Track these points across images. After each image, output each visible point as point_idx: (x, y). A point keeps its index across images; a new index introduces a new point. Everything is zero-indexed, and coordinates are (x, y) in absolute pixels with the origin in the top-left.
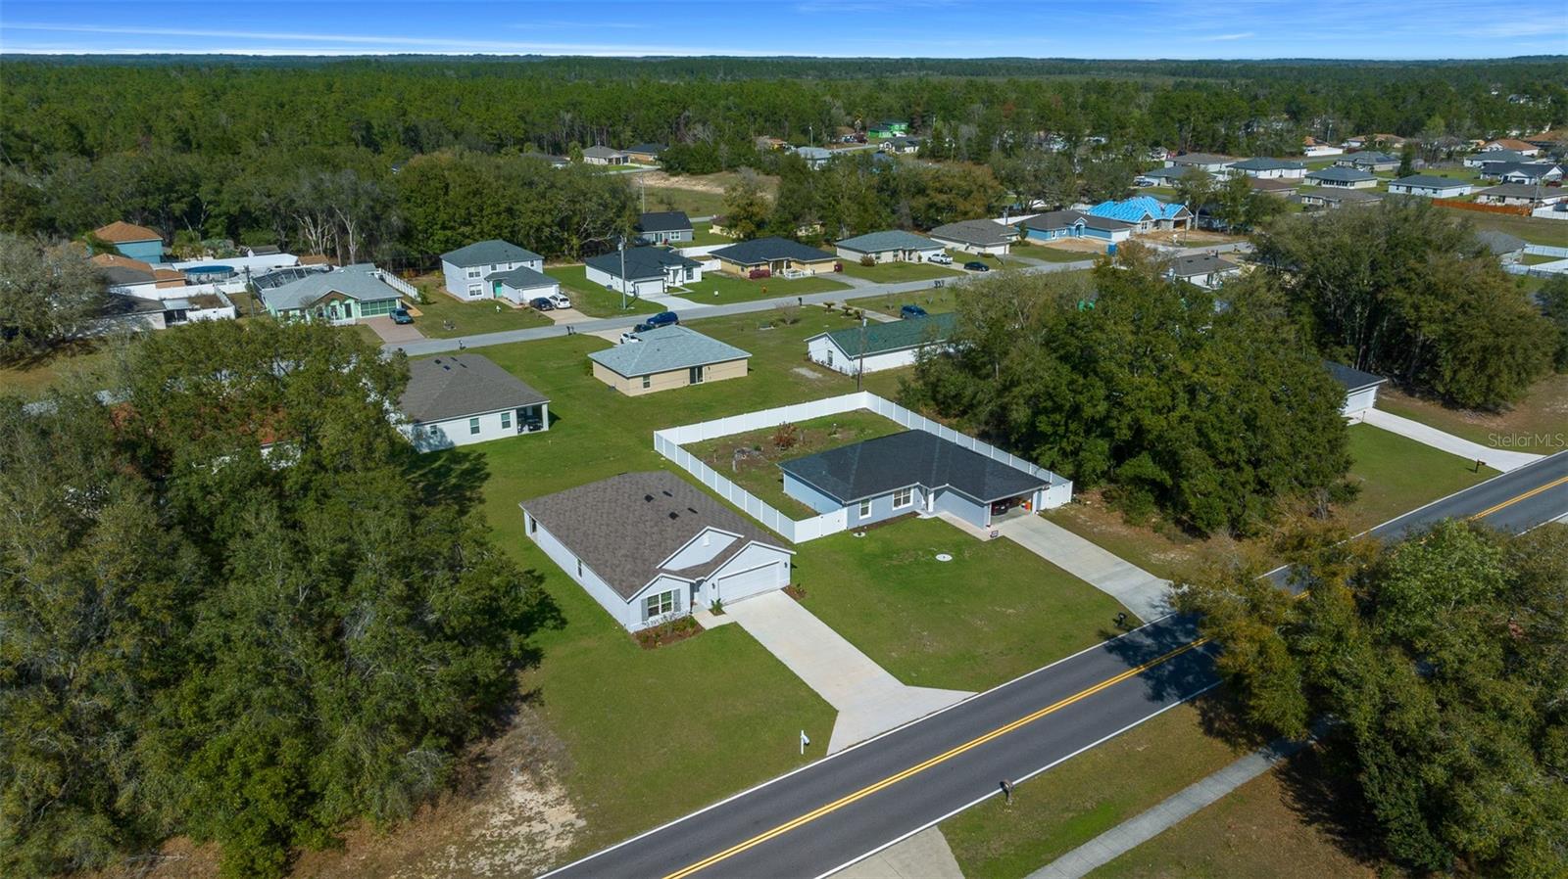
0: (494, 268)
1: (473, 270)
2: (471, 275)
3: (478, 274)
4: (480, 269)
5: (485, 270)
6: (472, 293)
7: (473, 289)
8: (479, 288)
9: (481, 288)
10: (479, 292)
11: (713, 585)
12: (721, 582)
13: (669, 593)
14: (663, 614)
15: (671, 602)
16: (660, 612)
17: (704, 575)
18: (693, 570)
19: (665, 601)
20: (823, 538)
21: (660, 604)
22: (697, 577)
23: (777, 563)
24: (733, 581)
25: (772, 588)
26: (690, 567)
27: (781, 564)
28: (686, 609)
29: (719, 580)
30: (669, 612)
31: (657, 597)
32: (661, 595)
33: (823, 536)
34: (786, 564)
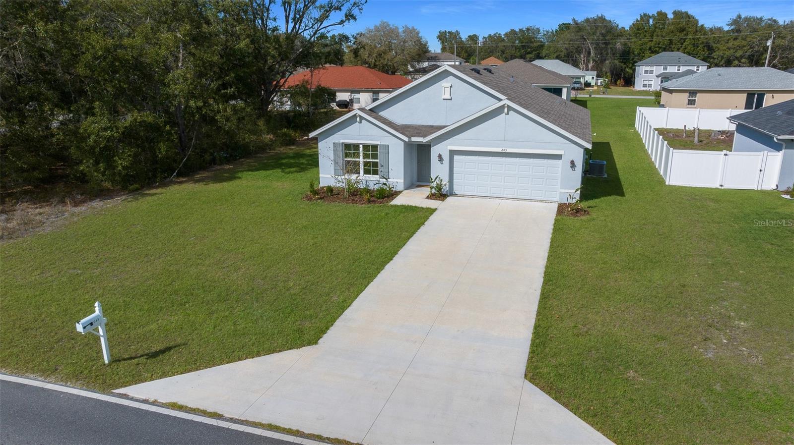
0: (665, 69)
1: (648, 68)
2: (646, 72)
3: (652, 72)
4: (654, 68)
5: (660, 70)
6: (645, 86)
7: (646, 82)
8: (650, 82)
9: (652, 83)
10: (650, 86)
11: (440, 156)
12: (456, 157)
13: (375, 147)
14: (365, 175)
15: (378, 162)
16: (362, 172)
17: (424, 136)
18: (418, 129)
19: (369, 158)
20: (721, 189)
21: (361, 160)
22: (414, 136)
23: (559, 157)
24: (479, 163)
25: (547, 199)
26: (419, 126)
27: (566, 161)
28: (398, 181)
29: (453, 153)
30: (374, 176)
31: (356, 147)
32: (363, 146)
33: (722, 188)
34: (572, 163)
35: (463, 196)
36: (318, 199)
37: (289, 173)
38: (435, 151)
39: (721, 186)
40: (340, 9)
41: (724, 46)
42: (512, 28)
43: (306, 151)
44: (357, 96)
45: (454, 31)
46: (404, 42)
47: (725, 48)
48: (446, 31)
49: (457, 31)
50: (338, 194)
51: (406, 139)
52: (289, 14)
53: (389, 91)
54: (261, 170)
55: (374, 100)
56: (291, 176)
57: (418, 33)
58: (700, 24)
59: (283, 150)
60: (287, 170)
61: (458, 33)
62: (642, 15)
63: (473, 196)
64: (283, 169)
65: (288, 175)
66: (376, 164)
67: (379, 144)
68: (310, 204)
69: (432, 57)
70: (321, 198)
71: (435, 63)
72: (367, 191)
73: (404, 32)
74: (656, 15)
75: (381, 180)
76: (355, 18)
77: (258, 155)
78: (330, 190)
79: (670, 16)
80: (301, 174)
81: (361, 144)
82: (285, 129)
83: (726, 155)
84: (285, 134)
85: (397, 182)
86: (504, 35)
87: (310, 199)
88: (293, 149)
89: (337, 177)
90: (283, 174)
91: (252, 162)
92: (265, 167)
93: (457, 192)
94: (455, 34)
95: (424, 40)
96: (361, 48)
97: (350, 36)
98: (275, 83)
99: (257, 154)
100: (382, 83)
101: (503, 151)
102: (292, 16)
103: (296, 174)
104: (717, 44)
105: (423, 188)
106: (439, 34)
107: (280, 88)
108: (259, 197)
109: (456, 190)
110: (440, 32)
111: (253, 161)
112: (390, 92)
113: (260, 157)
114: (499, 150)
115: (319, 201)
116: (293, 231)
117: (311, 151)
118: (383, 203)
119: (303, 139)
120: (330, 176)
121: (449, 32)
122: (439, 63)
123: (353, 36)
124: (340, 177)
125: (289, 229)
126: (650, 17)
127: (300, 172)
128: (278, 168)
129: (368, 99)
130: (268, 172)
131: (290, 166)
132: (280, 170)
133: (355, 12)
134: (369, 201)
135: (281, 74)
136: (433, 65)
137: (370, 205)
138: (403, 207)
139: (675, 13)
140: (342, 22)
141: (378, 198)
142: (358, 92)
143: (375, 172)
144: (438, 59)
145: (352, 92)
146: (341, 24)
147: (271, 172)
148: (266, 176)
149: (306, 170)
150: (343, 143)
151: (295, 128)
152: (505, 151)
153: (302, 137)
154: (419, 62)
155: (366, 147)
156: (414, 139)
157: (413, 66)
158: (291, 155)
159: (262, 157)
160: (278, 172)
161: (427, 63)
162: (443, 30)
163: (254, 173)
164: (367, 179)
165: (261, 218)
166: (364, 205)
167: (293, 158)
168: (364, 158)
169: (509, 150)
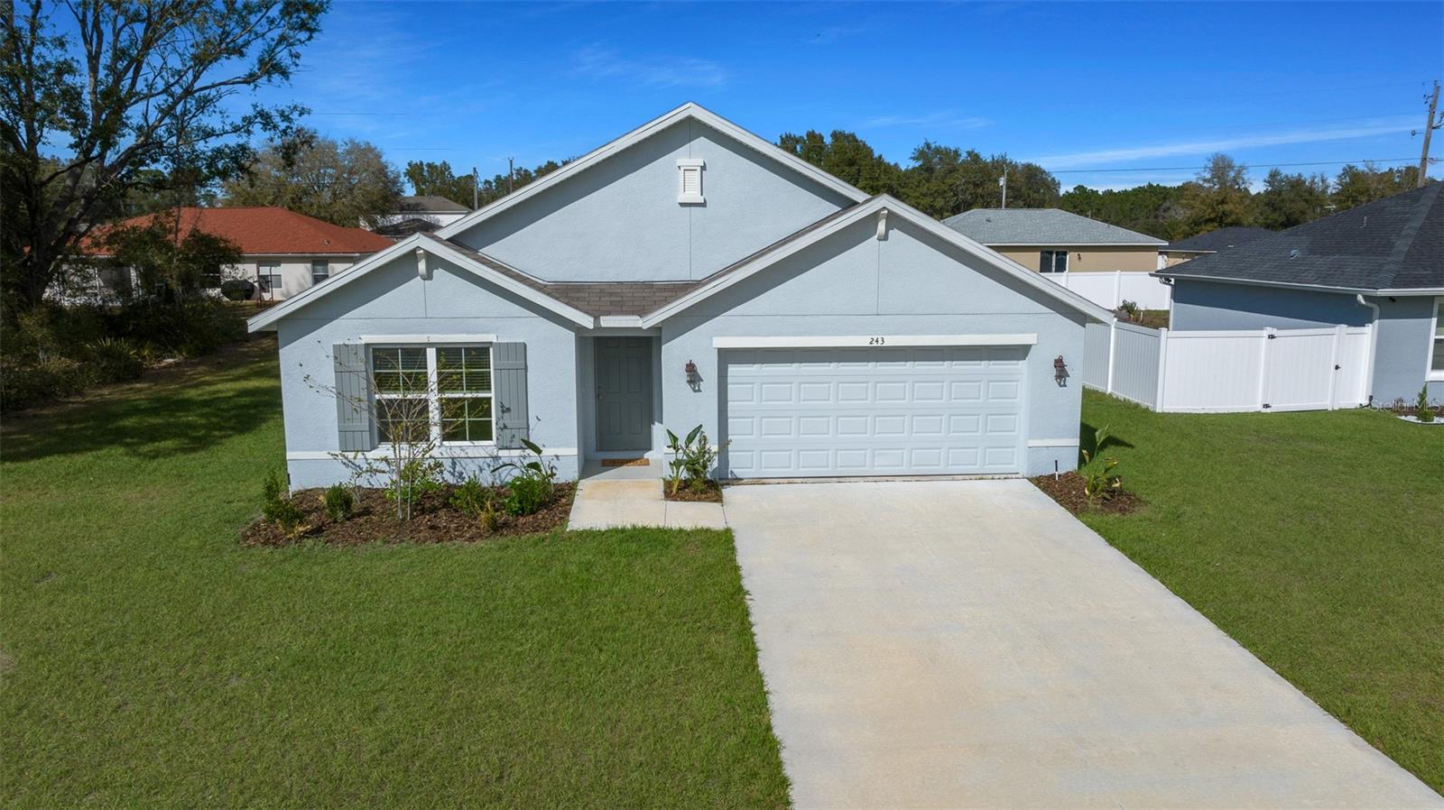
11: (691, 368)
12: (734, 370)
13: (479, 354)
14: (445, 443)
15: (490, 398)
16: (435, 432)
17: (642, 312)
18: (611, 294)
19: (458, 387)
20: (1267, 413)
21: (433, 397)
22: (609, 313)
23: (1020, 352)
24: (801, 383)
25: (989, 469)
26: (610, 284)
27: (1041, 361)
28: (559, 452)
29: (727, 357)
30: (476, 443)
31: (414, 355)
32: (439, 351)
33: (1268, 410)
34: (1059, 364)
35: (759, 481)
36: (307, 535)
37: (156, 455)
38: (673, 355)
39: (1267, 406)
40: (242, 54)
41: (915, 191)
42: (551, 160)
43: (187, 390)
44: (275, 270)
45: (438, 163)
46: (351, 172)
47: (917, 194)
48: (422, 163)
49: (444, 163)
50: (367, 512)
51: (587, 322)
52: (98, 53)
53: (352, 257)
54: (50, 453)
55: (317, 280)
56: (165, 464)
57: (379, 156)
58: (876, 155)
59: (110, 394)
60: (145, 449)
61: (446, 167)
62: (784, 136)
63: (790, 480)
64: (128, 445)
65: (155, 463)
66: (481, 407)
67: (495, 341)
68: (278, 556)
69: (409, 205)
70: (317, 531)
71: (416, 217)
72: (475, 493)
73: (349, 152)
74: (805, 138)
75: (502, 453)
76: (285, 73)
77: (30, 411)
78: (341, 499)
79: (828, 140)
80: (197, 455)
81: (431, 345)
82: (108, 341)
83: (1272, 337)
84: (106, 353)
85: (557, 456)
86: (535, 171)
87: (274, 541)
88: (140, 390)
89: (351, 455)
90: (135, 460)
91: (14, 433)
92: (67, 445)
93: (739, 473)
94: (441, 167)
95: (392, 169)
96: (302, 143)
97: (274, 113)
98: (62, 226)
99: (23, 409)
100: (332, 242)
101: (875, 344)
102: (105, 59)
103: (181, 457)
104: (903, 187)
105: (624, 468)
106: (408, 167)
107: (77, 241)
108: (64, 550)
109: (737, 465)
110: (409, 164)
111: (14, 429)
112: (355, 261)
113: (35, 416)
114: (863, 341)
115: (309, 542)
116: (261, 689)
117: (199, 392)
118: (546, 529)
119: (163, 364)
120: (324, 455)
121: (429, 165)
122: (425, 216)
123: (282, 114)
124: (360, 455)
125: (234, 683)
126: (797, 142)
127: (193, 450)
128: (112, 443)
129: (304, 278)
130: (79, 459)
131: (153, 435)
132: (121, 450)
133: (283, 55)
134: (496, 528)
135: (83, 201)
136: (414, 220)
137: (502, 541)
138: (621, 536)
139: (835, 135)
140: (251, 79)
141: (521, 512)
142: (276, 262)
143: (481, 432)
144: (423, 209)
145: (261, 262)
146: (248, 83)
147: (88, 457)
148: (71, 470)
149: (213, 443)
150: (367, 345)
151: (140, 337)
152: (879, 345)
153: (159, 358)
154: (384, 213)
155: (448, 354)
156: (608, 322)
157: (372, 222)
158: (144, 405)
159: (47, 416)
160: (115, 456)
161: (400, 217)
162: (416, 161)
163: (23, 465)
164: (458, 453)
165: (90, 644)
166: (480, 543)
167: (154, 411)
168: (441, 390)
169: (891, 341)
